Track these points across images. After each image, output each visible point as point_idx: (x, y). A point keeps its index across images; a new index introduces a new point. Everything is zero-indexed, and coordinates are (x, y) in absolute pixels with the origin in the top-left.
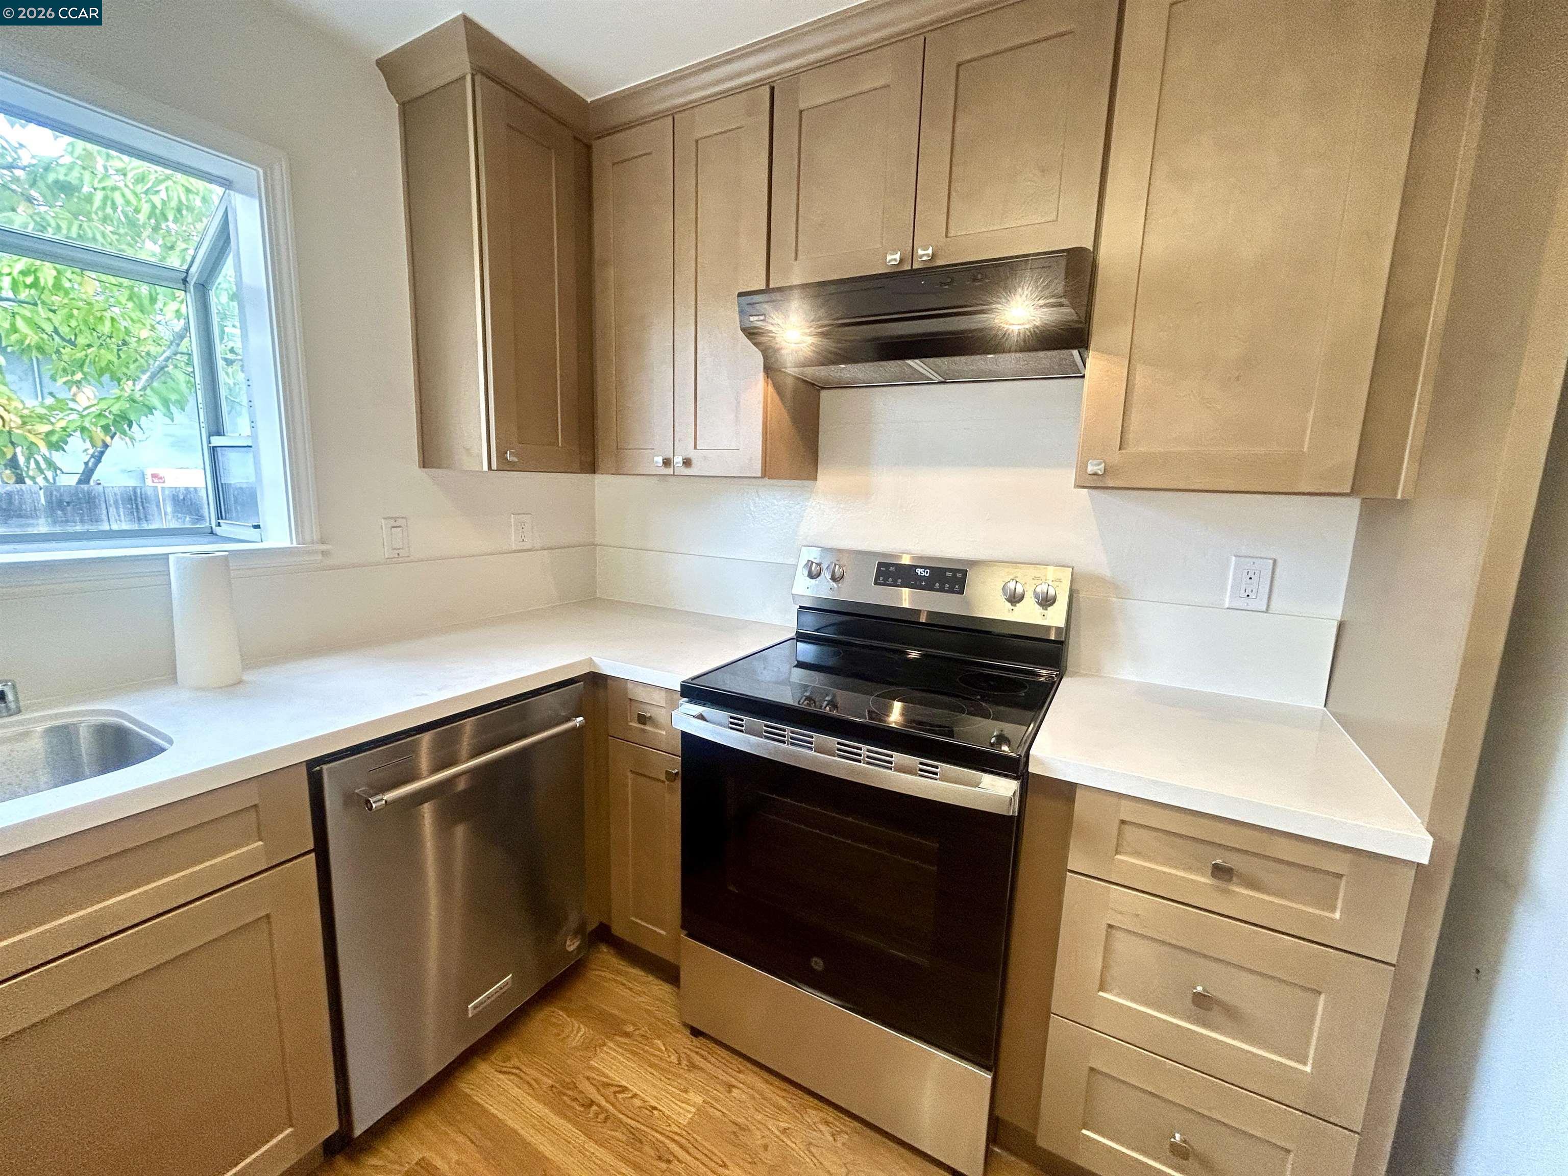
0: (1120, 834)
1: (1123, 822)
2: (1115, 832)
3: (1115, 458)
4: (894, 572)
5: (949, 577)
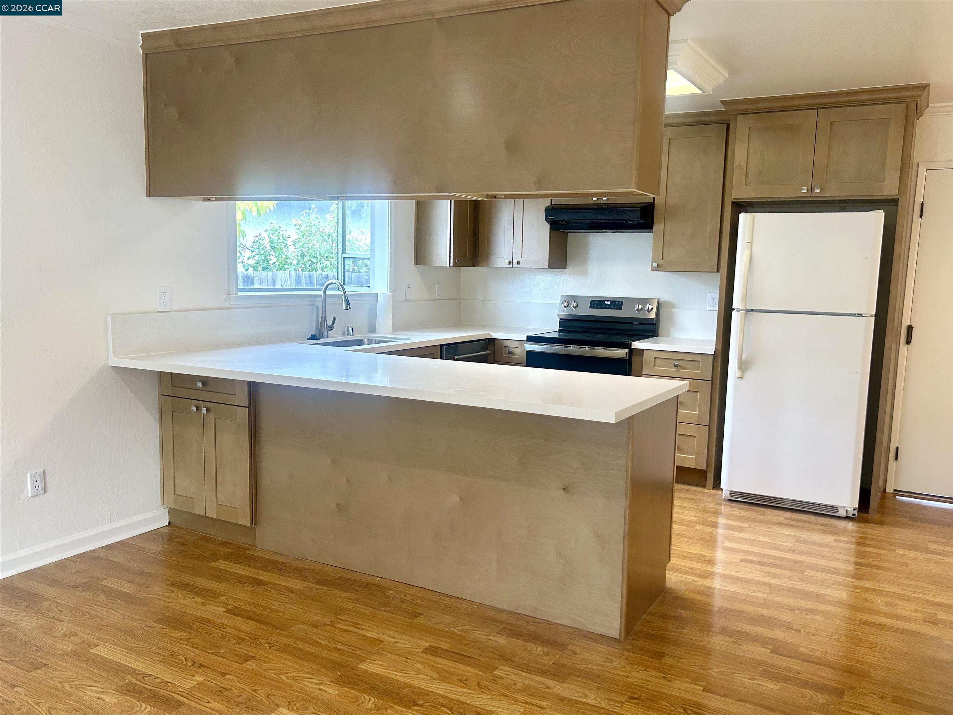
0: (655, 361)
1: (655, 358)
2: (653, 361)
3: (661, 262)
4: (597, 303)
5: (617, 304)
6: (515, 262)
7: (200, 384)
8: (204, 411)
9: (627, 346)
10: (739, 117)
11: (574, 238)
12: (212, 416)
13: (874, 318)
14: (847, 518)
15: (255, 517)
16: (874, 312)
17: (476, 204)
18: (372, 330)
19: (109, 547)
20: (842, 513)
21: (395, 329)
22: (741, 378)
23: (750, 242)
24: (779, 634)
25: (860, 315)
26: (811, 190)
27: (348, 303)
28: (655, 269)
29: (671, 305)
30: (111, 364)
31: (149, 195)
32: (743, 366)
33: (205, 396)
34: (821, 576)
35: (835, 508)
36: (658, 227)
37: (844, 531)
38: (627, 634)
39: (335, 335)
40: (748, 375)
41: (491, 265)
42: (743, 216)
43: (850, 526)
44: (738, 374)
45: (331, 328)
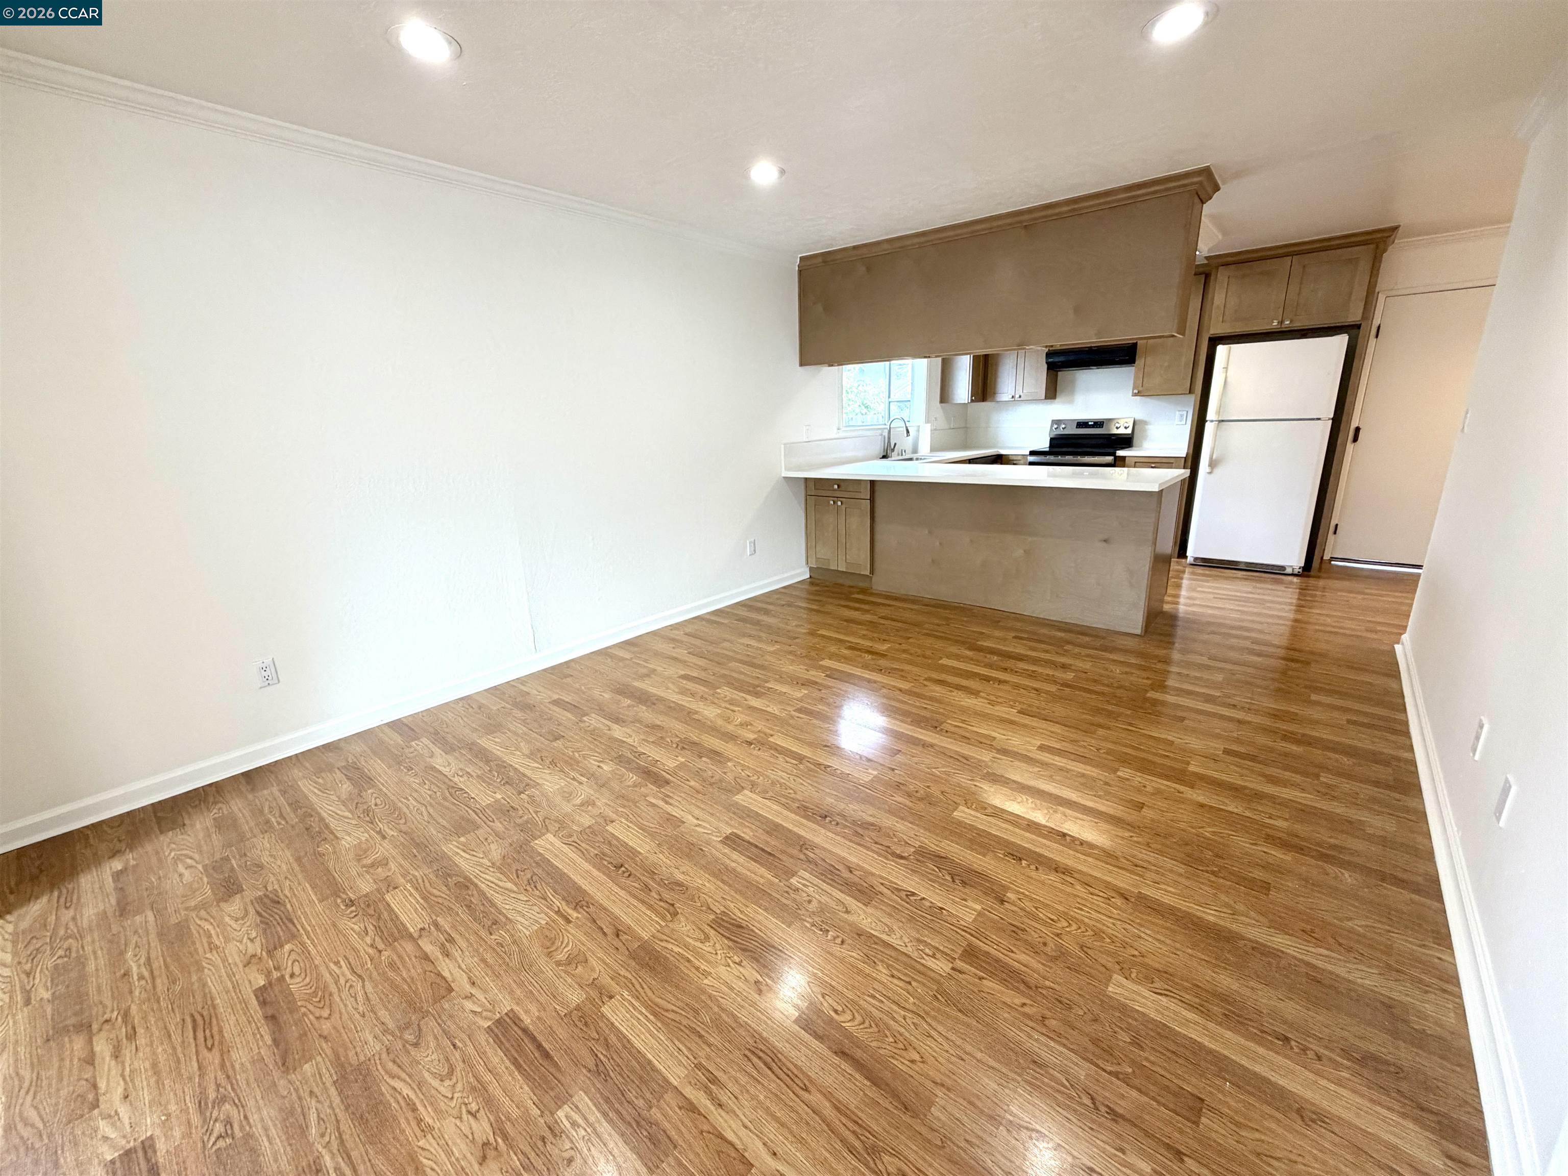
0: (1135, 464)
1: (1139, 460)
3: (1140, 389)
4: (1082, 424)
5: (1099, 424)
6: (1017, 396)
7: (836, 487)
8: (839, 503)
9: (1113, 454)
10: (1221, 268)
11: (1063, 375)
12: (843, 507)
13: (1330, 422)
14: (1293, 575)
15: (872, 571)
16: (1332, 416)
17: (986, 357)
18: (915, 451)
19: (784, 588)
20: (1289, 571)
21: (933, 450)
22: (1210, 473)
23: (1226, 368)
24: (1253, 635)
25: (1319, 419)
26: (1282, 322)
27: (908, 432)
28: (1135, 395)
29: (1144, 423)
30: (783, 475)
31: (801, 365)
32: (1213, 464)
33: (838, 494)
34: (1278, 606)
35: (1283, 568)
36: (1139, 362)
37: (1291, 583)
38: (1146, 631)
39: (894, 455)
40: (1216, 471)
41: (998, 399)
42: (1221, 350)
43: (1295, 580)
44: (1208, 470)
45: (893, 450)
